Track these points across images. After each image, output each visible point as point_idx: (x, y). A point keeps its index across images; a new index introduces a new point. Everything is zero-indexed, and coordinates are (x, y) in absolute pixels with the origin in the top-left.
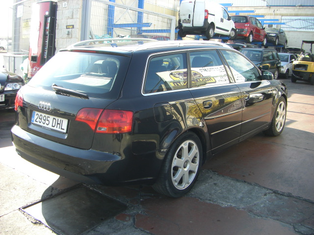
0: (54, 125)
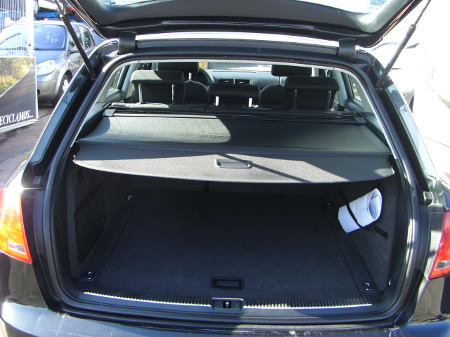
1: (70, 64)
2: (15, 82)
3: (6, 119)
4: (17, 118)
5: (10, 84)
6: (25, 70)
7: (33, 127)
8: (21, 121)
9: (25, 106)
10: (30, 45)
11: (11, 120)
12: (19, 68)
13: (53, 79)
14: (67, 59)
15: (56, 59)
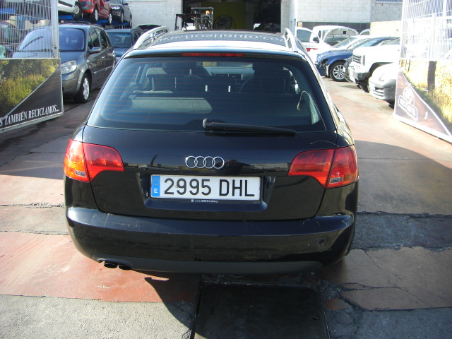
0: (224, 191)
1: (89, 64)
2: (44, 80)
3: (37, 112)
4: (46, 112)
5: (40, 82)
6: (53, 70)
7: (59, 120)
8: (49, 114)
9: (52, 101)
10: (56, 48)
11: (41, 113)
12: (47, 68)
13: (75, 78)
14: (86, 59)
15: (77, 60)
